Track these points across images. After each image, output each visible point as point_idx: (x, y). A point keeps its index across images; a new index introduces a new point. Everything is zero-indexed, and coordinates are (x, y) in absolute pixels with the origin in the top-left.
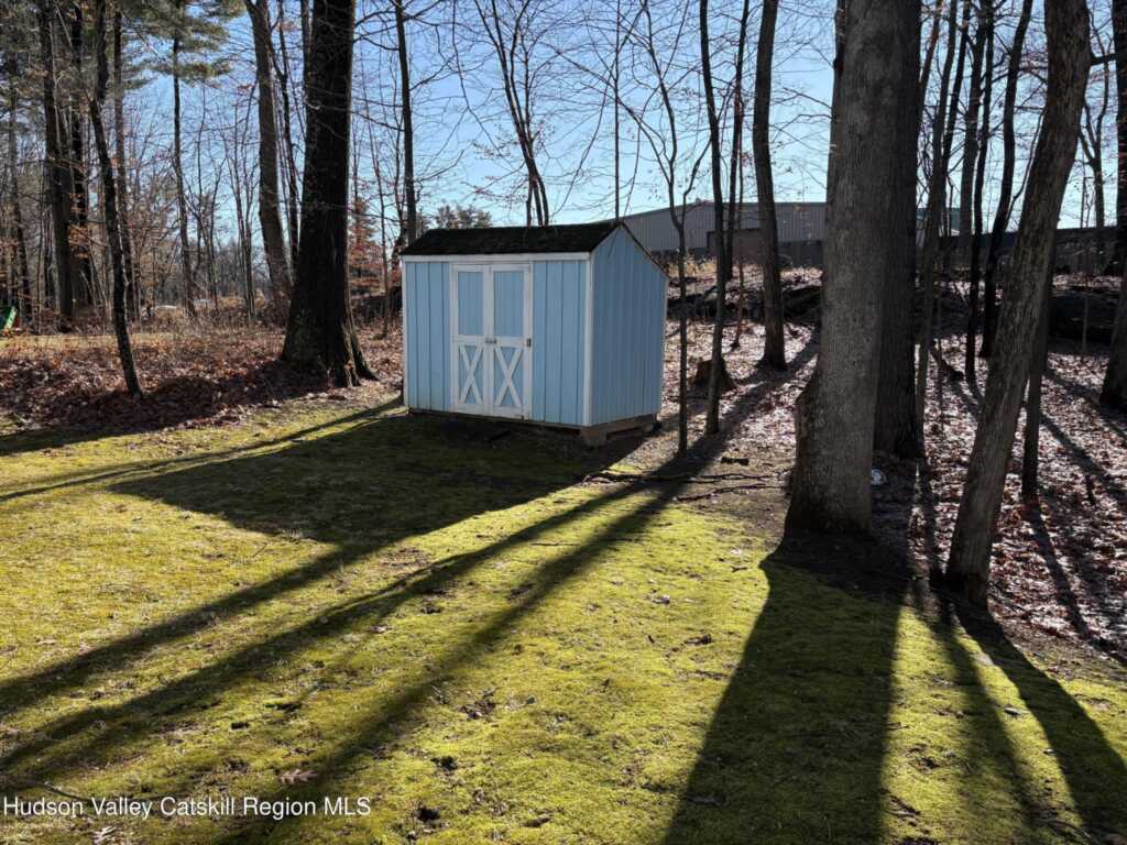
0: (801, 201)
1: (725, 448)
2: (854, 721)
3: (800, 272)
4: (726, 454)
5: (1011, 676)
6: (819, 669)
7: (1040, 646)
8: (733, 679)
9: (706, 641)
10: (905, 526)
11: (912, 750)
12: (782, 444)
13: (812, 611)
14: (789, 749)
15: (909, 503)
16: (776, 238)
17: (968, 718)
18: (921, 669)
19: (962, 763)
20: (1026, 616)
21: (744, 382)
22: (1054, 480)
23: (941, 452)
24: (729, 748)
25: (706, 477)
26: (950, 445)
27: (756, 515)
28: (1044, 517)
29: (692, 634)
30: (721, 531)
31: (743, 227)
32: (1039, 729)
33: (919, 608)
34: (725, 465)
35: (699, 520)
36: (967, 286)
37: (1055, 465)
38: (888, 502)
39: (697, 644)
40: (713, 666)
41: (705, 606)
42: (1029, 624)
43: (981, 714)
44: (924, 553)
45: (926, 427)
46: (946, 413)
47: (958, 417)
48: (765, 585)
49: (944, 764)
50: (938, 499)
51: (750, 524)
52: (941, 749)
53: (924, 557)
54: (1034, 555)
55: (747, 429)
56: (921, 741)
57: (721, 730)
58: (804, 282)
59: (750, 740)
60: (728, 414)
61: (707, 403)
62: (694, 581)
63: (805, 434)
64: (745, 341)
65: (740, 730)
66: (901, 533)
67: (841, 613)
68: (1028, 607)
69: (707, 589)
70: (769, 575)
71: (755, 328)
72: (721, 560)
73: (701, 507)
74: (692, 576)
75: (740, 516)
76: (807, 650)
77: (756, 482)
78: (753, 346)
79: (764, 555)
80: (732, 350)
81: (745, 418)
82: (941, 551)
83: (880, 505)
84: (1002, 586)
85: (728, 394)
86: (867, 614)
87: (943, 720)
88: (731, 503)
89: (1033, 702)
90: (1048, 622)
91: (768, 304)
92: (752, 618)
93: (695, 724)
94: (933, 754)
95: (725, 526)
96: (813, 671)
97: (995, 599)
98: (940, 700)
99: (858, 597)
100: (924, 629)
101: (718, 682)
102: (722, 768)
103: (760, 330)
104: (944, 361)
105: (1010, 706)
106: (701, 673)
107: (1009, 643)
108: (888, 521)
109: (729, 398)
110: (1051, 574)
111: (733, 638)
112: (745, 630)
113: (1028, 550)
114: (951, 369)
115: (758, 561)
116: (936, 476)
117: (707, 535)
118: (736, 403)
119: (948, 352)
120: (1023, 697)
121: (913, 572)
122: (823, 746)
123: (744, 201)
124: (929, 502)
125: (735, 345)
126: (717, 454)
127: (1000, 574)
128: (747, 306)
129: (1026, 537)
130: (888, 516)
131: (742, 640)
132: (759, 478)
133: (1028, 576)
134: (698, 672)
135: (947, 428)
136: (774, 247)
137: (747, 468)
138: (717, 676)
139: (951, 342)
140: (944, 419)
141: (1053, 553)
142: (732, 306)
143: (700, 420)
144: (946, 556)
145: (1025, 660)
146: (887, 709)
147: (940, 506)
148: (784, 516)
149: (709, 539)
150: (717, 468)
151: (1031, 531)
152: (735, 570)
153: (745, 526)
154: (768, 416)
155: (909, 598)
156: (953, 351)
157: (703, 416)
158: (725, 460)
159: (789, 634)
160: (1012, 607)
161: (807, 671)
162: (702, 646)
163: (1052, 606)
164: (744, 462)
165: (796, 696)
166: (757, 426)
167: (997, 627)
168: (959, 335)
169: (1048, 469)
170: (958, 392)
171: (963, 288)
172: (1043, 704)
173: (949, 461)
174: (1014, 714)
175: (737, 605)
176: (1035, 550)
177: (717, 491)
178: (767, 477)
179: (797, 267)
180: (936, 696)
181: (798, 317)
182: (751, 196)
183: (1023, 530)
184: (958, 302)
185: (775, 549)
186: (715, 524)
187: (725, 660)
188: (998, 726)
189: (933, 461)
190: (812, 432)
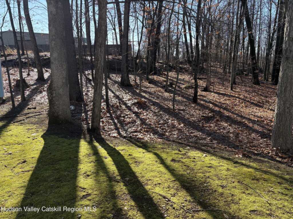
0: (43, 33)
1: (28, 105)
2: (69, 171)
3: (46, 53)
4: (29, 107)
5: (105, 149)
6: (59, 161)
7: (112, 141)
8: (34, 170)
9: (24, 162)
10: (81, 119)
11: (84, 174)
12: (46, 102)
13: (57, 146)
14: (51, 185)
15: (81, 113)
16: (36, 43)
17: (96, 162)
18: (86, 153)
19: (95, 173)
20: (109, 135)
21: (32, 85)
22: (113, 103)
23: (88, 99)
24: (34, 190)
25: (22, 114)
26: (90, 98)
27: (40, 123)
28: (111, 112)
29: (20, 161)
30: (29, 129)
31: (25, 39)
32: (111, 160)
33: (85, 138)
34: (29, 110)
35: (21, 127)
36: (90, 58)
37: (113, 100)
38: (76, 113)
39: (21, 164)
40: (27, 168)
41: (24, 152)
42: (110, 136)
43: (99, 160)
44: (86, 125)
45: (84, 94)
46: (89, 89)
47: (91, 90)
48: (43, 142)
49: (91, 175)
50: (88, 111)
51: (38, 126)
52: (90, 171)
53: (86, 126)
54: (110, 120)
55: (35, 99)
56: (86, 171)
57: (31, 186)
58: (47, 56)
59: (40, 186)
60: (28, 95)
61: (21, 92)
62: (20, 145)
63: (50, 98)
64: (31, 73)
65: (36, 184)
66: (80, 121)
67: (65, 144)
68: (109, 132)
69: (24, 147)
70: (44, 139)
71: (34, 70)
72: (29, 137)
73: (21, 123)
74: (19, 144)
75: (34, 124)
76: (56, 157)
77: (39, 113)
78: (34, 74)
79: (42, 133)
80: (28, 76)
81: (34, 96)
82: (90, 123)
83: (74, 114)
84: (104, 129)
85: (27, 89)
86: (72, 143)
87: (91, 164)
88: (31, 121)
89: (110, 154)
90: (114, 135)
91: (37, 62)
92: (39, 152)
93: (22, 187)
94: (89, 173)
95: (30, 128)
96: (58, 161)
97: (102, 132)
98: (90, 160)
99: (69, 139)
100: (86, 143)
101: (29, 173)
102: (31, 196)
103: (36, 70)
104: (87, 77)
105: (105, 156)
106: (23, 172)
107: (105, 142)
108: (76, 118)
109: (28, 90)
110: (114, 124)
111: (34, 159)
112: (37, 156)
113: (109, 120)
114: (89, 78)
115: (40, 136)
116: (87, 105)
117: (24, 131)
118: (30, 91)
119: (88, 74)
120: (108, 153)
121: (83, 130)
122: (61, 181)
123: (24, 31)
124: (86, 112)
125: (29, 75)
126: (26, 107)
127: (103, 126)
128: (31, 63)
129: (108, 117)
130: (76, 117)
131: (36, 159)
132: (40, 112)
133: (109, 125)
134: (22, 172)
135: (89, 93)
136: (36, 46)
137: (36, 110)
138: (28, 171)
139: (88, 72)
140: (88, 91)
141: (114, 119)
142: (26, 63)
143: (19, 98)
144: (90, 124)
145: (109, 145)
146: (77, 166)
147: (89, 113)
148: (48, 121)
149: (24, 132)
150: (26, 111)
151: (109, 115)
152: (33, 139)
153: (36, 127)
154: (41, 94)
155: (82, 137)
156: (89, 74)
157: (20, 96)
158: (29, 108)
159: (50, 153)
160: (106, 133)
161: (56, 162)
162: (23, 164)
163: (115, 131)
164: (35, 108)
165: (53, 170)
166: (38, 98)
167: (103, 139)
168: (90, 70)
169: (112, 101)
170: (91, 84)
171: (89, 58)
172: (112, 154)
173: (90, 101)
174: (106, 158)
175: (34, 149)
176: (110, 119)
177: (27, 118)
178: (42, 112)
179: (45, 52)
180: (89, 159)
181: (47, 66)
182: (26, 30)
183: (107, 115)
184: (88, 62)
185: (45, 131)
186: (27, 127)
187: (31, 166)
188: (103, 162)
189: (86, 102)
190: (52, 98)
